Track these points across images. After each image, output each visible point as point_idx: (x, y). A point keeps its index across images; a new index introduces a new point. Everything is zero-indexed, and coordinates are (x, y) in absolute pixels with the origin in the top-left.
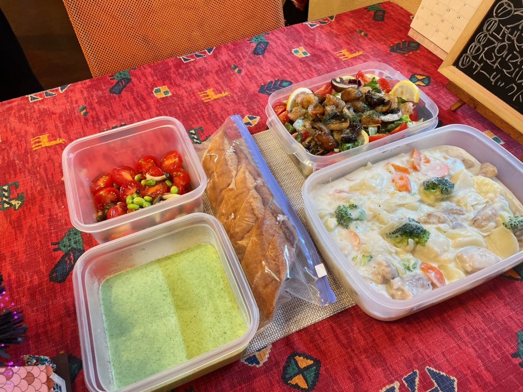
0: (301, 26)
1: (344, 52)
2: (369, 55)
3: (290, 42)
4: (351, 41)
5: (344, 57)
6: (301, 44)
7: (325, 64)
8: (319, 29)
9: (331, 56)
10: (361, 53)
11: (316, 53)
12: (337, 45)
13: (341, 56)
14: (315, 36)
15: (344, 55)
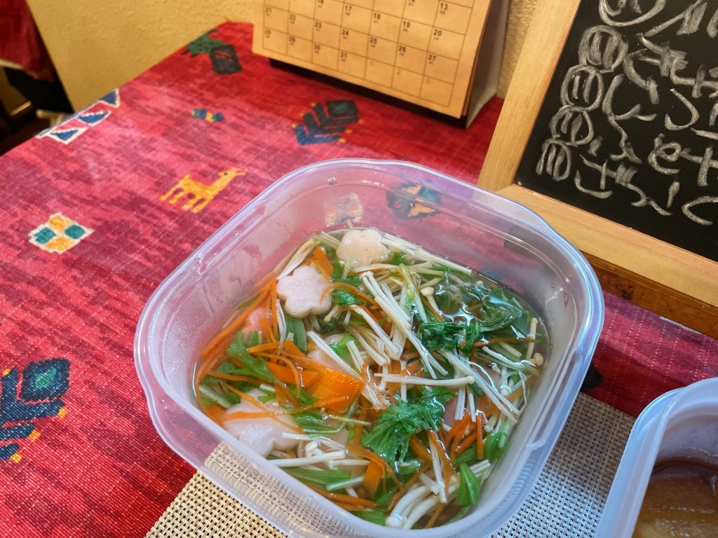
0: (33, 148)
1: (186, 184)
2: (256, 171)
3: (16, 208)
4: (190, 147)
5: (193, 202)
6: (51, 204)
7: (149, 245)
8: (89, 140)
9: (158, 214)
10: (232, 173)
11: (107, 218)
12: (158, 171)
13: (183, 200)
14: (85, 166)
15: (191, 196)
